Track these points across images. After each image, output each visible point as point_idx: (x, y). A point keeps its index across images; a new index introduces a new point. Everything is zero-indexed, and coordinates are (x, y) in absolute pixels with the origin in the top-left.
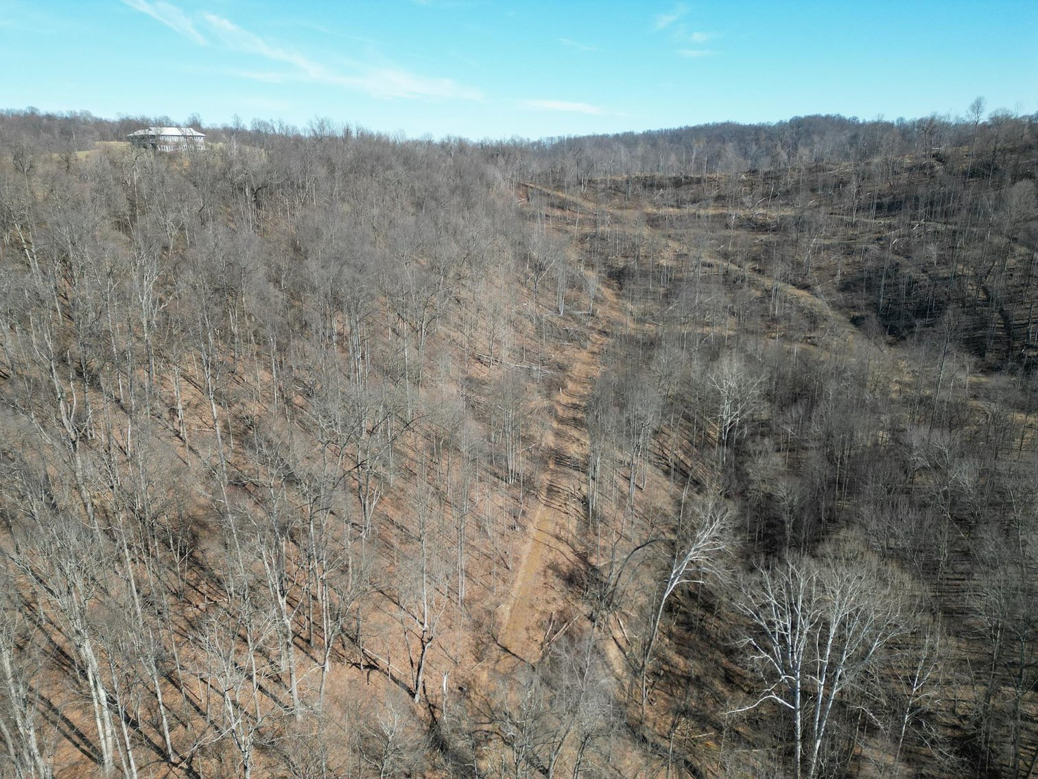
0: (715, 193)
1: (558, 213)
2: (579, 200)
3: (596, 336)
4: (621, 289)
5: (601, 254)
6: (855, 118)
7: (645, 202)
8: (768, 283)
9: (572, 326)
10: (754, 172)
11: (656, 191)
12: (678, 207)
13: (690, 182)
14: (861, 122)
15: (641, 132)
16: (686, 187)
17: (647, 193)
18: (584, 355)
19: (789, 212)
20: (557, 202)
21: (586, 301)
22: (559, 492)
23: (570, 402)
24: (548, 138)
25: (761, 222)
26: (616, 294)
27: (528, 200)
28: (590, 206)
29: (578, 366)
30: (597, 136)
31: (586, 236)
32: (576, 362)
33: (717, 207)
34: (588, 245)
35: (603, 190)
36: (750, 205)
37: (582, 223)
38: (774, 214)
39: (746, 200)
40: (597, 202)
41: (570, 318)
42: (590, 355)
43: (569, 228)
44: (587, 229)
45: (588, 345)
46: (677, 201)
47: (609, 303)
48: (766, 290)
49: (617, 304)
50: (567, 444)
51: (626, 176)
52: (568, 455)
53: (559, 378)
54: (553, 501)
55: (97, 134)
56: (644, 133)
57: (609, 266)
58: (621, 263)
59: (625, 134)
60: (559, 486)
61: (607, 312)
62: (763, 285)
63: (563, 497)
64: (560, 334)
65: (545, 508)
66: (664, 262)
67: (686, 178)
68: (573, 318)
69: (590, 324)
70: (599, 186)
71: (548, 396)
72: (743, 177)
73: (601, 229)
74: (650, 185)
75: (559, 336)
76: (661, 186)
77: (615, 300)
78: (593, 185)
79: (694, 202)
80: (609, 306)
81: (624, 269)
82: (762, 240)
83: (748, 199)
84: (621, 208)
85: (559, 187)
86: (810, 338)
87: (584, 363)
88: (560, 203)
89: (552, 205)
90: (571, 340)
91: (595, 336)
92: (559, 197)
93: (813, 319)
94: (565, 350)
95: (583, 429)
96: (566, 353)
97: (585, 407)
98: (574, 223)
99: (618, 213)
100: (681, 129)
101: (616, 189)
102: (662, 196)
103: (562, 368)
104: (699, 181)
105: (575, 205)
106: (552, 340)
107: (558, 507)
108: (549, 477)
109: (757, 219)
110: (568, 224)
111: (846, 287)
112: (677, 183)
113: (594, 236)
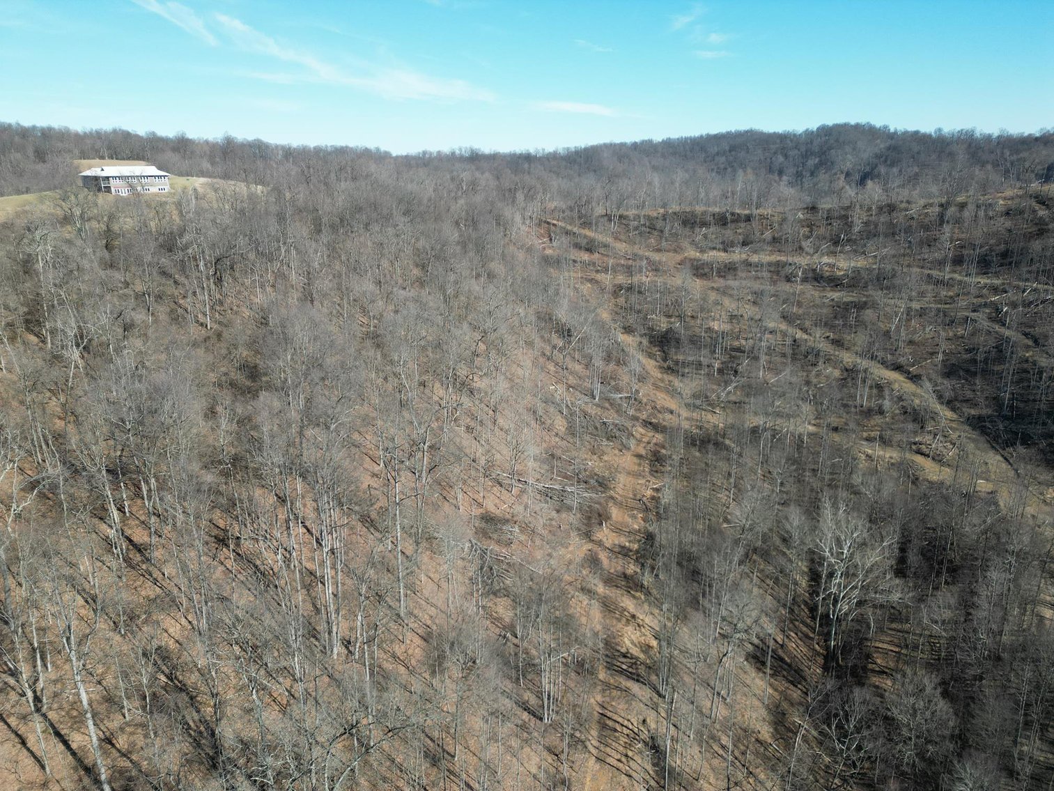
0: (768, 235)
1: (586, 257)
2: (609, 240)
3: (641, 430)
4: (665, 360)
5: (639, 312)
6: (886, 127)
7: (685, 243)
8: (848, 358)
9: (611, 417)
10: (813, 209)
11: (697, 230)
12: (725, 251)
13: (737, 219)
14: (892, 130)
15: (661, 141)
16: (733, 226)
17: (687, 231)
18: (627, 461)
19: (860, 262)
20: (584, 242)
21: (625, 378)
22: (616, 730)
23: (617, 542)
24: (564, 148)
25: (828, 274)
26: (660, 367)
27: (551, 240)
28: (621, 247)
29: (622, 479)
30: (615, 145)
31: (620, 287)
32: (620, 473)
33: (772, 252)
34: (621, 301)
35: (636, 228)
36: (811, 251)
37: (614, 271)
38: (844, 264)
39: (806, 244)
40: (631, 242)
41: (607, 405)
42: (636, 460)
43: (599, 277)
44: (621, 279)
45: (632, 443)
46: (723, 243)
47: (652, 380)
48: (847, 370)
49: (662, 380)
50: (620, 626)
51: (662, 211)
52: (623, 650)
53: (599, 503)
54: (608, 750)
55: (76, 152)
56: (663, 141)
57: (649, 328)
58: (663, 325)
59: (643, 142)
60: (615, 717)
61: (651, 394)
62: (842, 362)
63: (623, 740)
64: (596, 428)
65: (598, 766)
66: (716, 326)
67: (733, 214)
68: (611, 404)
69: (631, 412)
70: (632, 223)
71: (588, 535)
72: (800, 215)
73: (636, 279)
74: (690, 222)
75: (595, 432)
76: (704, 224)
77: (659, 376)
78: (624, 222)
79: (744, 244)
80: (654, 384)
81: (667, 332)
82: (833, 300)
83: (808, 244)
84: (659, 250)
85: (586, 224)
86: (915, 444)
87: (629, 473)
88: (588, 243)
89: (577, 246)
90: (611, 438)
91: (639, 430)
92: (585, 237)
93: (918, 418)
94: (604, 453)
95: (638, 594)
96: (605, 458)
97: (637, 552)
98: (606, 270)
99: (656, 257)
100: (702, 136)
101: (651, 227)
102: (705, 236)
103: (603, 484)
104: (748, 219)
105: (606, 246)
106: (588, 438)
107: (615, 763)
108: (599, 698)
109: (821, 270)
110: (597, 271)
111: (950, 371)
112: (722, 220)
113: (630, 289)
